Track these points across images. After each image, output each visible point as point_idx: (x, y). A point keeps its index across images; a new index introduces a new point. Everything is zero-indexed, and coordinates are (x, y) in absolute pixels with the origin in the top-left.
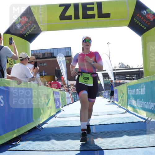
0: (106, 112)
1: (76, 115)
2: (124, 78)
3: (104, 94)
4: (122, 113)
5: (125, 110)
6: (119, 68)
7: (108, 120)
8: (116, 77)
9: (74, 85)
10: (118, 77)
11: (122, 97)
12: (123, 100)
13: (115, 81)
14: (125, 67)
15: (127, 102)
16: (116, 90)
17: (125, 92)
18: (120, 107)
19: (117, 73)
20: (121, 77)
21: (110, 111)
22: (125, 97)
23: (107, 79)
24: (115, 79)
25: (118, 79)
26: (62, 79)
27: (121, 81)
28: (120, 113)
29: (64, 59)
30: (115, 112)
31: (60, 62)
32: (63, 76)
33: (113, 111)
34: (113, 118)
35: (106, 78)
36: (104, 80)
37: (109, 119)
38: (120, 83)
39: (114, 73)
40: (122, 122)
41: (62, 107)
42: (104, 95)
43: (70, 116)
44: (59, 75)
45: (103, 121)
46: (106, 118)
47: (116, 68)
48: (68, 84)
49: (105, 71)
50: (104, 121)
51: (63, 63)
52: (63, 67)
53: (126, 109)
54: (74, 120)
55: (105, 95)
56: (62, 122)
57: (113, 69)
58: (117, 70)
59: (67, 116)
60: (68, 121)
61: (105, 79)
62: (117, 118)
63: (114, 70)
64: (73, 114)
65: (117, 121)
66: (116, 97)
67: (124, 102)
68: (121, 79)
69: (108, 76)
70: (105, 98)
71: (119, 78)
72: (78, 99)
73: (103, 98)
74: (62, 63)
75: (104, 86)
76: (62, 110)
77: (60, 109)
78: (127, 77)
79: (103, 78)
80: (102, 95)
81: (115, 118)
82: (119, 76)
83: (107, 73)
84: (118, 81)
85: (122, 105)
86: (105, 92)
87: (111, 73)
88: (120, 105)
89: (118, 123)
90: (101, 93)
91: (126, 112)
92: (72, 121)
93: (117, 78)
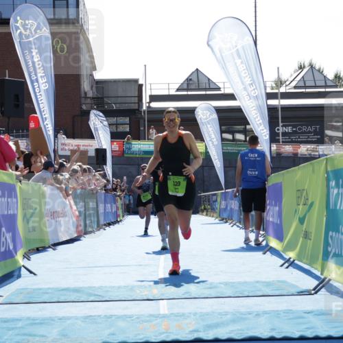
0: (226, 284)
1: (91, 295)
2: (316, 133)
3: (221, 204)
4: (301, 293)
5: (316, 277)
6: (295, 87)
7: (234, 321)
8: (281, 129)
9: (90, 157)
10: (289, 129)
11: (302, 221)
12: (306, 235)
13: (274, 147)
14: (326, 86)
15: (327, 244)
16: (278, 188)
17: (317, 196)
18: (291, 263)
19: (285, 108)
20: (304, 129)
21: (246, 282)
22: (317, 219)
23: (240, 137)
24: (274, 138)
25: (290, 139)
26: (32, 125)
27: (303, 149)
28: (294, 291)
29: (46, 31)
30: (268, 284)
31: (26, 47)
32: (38, 115)
33: (257, 282)
34: (258, 315)
35: (233, 133)
36: (223, 139)
37: (238, 318)
38: (296, 155)
39: (272, 110)
40: (297, 335)
41: (26, 256)
42: (223, 207)
43: (62, 299)
44: (17, 106)
45: (209, 327)
46: (226, 314)
47: (283, 90)
48: (61, 153)
49: (231, 97)
50: (217, 326)
51: (40, 53)
52: (40, 73)
53: (318, 273)
54: (76, 318)
55: (225, 209)
56: (20, 324)
57: (269, 90)
58: (286, 96)
59: (45, 298)
60: (52, 319)
61: (229, 136)
62: (276, 314)
63: (270, 96)
64: (77, 290)
65: (273, 329)
66: (277, 221)
67: (310, 243)
68: (303, 138)
69: (244, 121)
70: (224, 220)
71: (294, 133)
72: (102, 222)
73: (217, 221)
74: (34, 52)
75: (224, 167)
76: (23, 271)
77: (16, 262)
78: (328, 132)
79: (222, 132)
80: (213, 209)
81: (265, 313)
82: (294, 126)
83: (239, 110)
84: (288, 149)
85: (300, 257)
86: (225, 196)
87: (259, 108)
88: (291, 255)
89: (278, 336)
90: (208, 199)
91: (316, 290)
92: (69, 318)
93: (284, 134)
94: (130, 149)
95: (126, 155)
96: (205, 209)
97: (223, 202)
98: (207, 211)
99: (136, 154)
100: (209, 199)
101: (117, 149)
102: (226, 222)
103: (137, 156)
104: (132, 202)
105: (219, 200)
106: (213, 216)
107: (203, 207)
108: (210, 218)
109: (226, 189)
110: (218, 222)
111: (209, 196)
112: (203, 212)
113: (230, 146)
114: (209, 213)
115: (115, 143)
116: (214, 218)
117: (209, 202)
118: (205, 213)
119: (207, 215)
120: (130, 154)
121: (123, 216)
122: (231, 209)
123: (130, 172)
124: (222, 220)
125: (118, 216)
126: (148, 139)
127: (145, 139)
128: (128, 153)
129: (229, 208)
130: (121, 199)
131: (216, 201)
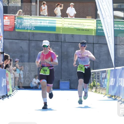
94: (21, 24)
95: (16, 30)
96: (94, 86)
97: (112, 79)
98: (96, 88)
99: (27, 29)
100: (98, 76)
101: (8, 23)
102: (115, 99)
103: (29, 31)
104: (22, 76)
105: (108, 77)
106: (102, 93)
107: (92, 84)
108: (99, 94)
109: (116, 66)
110: (107, 99)
111: (98, 73)
112: (92, 88)
113: (121, 24)
114: (98, 90)
115: (6, 18)
116: (103, 95)
117: (98, 79)
118: (94, 90)
119: (96, 91)
120: (22, 29)
121: (13, 91)
122: (120, 86)
123: (21, 47)
124: (111, 97)
125: (7, 90)
126: (40, 15)
127: (37, 15)
128: (19, 28)
129: (117, 85)
130: (11, 73)
131: (106, 78)
